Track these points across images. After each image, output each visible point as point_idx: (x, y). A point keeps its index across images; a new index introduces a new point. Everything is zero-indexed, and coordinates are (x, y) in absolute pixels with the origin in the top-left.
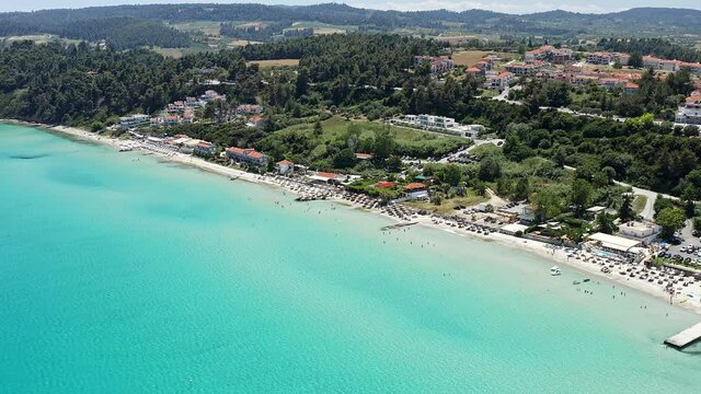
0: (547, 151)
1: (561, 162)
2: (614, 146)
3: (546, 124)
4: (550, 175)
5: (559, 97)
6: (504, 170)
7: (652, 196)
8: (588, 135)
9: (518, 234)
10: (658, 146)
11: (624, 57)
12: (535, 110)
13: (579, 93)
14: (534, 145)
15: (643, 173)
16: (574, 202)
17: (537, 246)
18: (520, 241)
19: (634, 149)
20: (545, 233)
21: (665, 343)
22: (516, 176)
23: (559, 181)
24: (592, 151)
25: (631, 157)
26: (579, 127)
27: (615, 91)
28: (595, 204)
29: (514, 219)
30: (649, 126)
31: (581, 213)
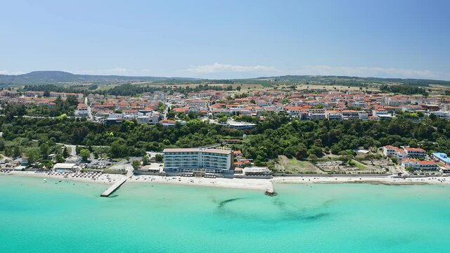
0: (24, 134)
1: (31, 139)
2: (52, 128)
3: (19, 123)
4: (27, 144)
5: (22, 111)
6: (6, 145)
7: (73, 147)
8: (38, 125)
9: (23, 170)
10: (71, 126)
11: (42, 93)
12: (12, 118)
13: (30, 108)
14: (16, 132)
15: (68, 138)
16: (42, 153)
17: (32, 173)
18: (25, 172)
19: (61, 129)
20: (36, 167)
21: (101, 196)
22: (12, 147)
23: (32, 146)
24: (43, 132)
25: (60, 132)
26: (34, 123)
27: (46, 106)
28: (51, 153)
29: (19, 164)
30: (65, 119)
31: (46, 157)
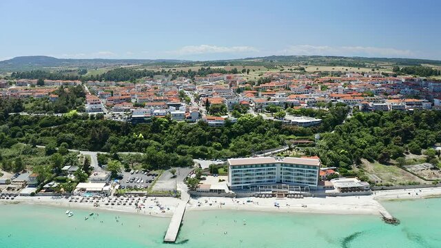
0: (24, 138)
1: (34, 144)
2: (60, 129)
3: (16, 123)
4: (31, 153)
5: (18, 107)
6: (3, 155)
7: (93, 156)
8: (43, 126)
9: (33, 195)
10: (85, 127)
11: (35, 81)
12: (7, 116)
13: (27, 103)
14: (13, 136)
15: (83, 142)
16: (54, 167)
17: (47, 199)
18: (35, 198)
19: (73, 130)
20: (48, 190)
22: (11, 157)
23: (37, 156)
24: (49, 135)
25: (73, 135)
26: (36, 122)
27: (46, 99)
28: (64, 165)
29: (25, 185)
30: (75, 116)
31: (59, 172)
